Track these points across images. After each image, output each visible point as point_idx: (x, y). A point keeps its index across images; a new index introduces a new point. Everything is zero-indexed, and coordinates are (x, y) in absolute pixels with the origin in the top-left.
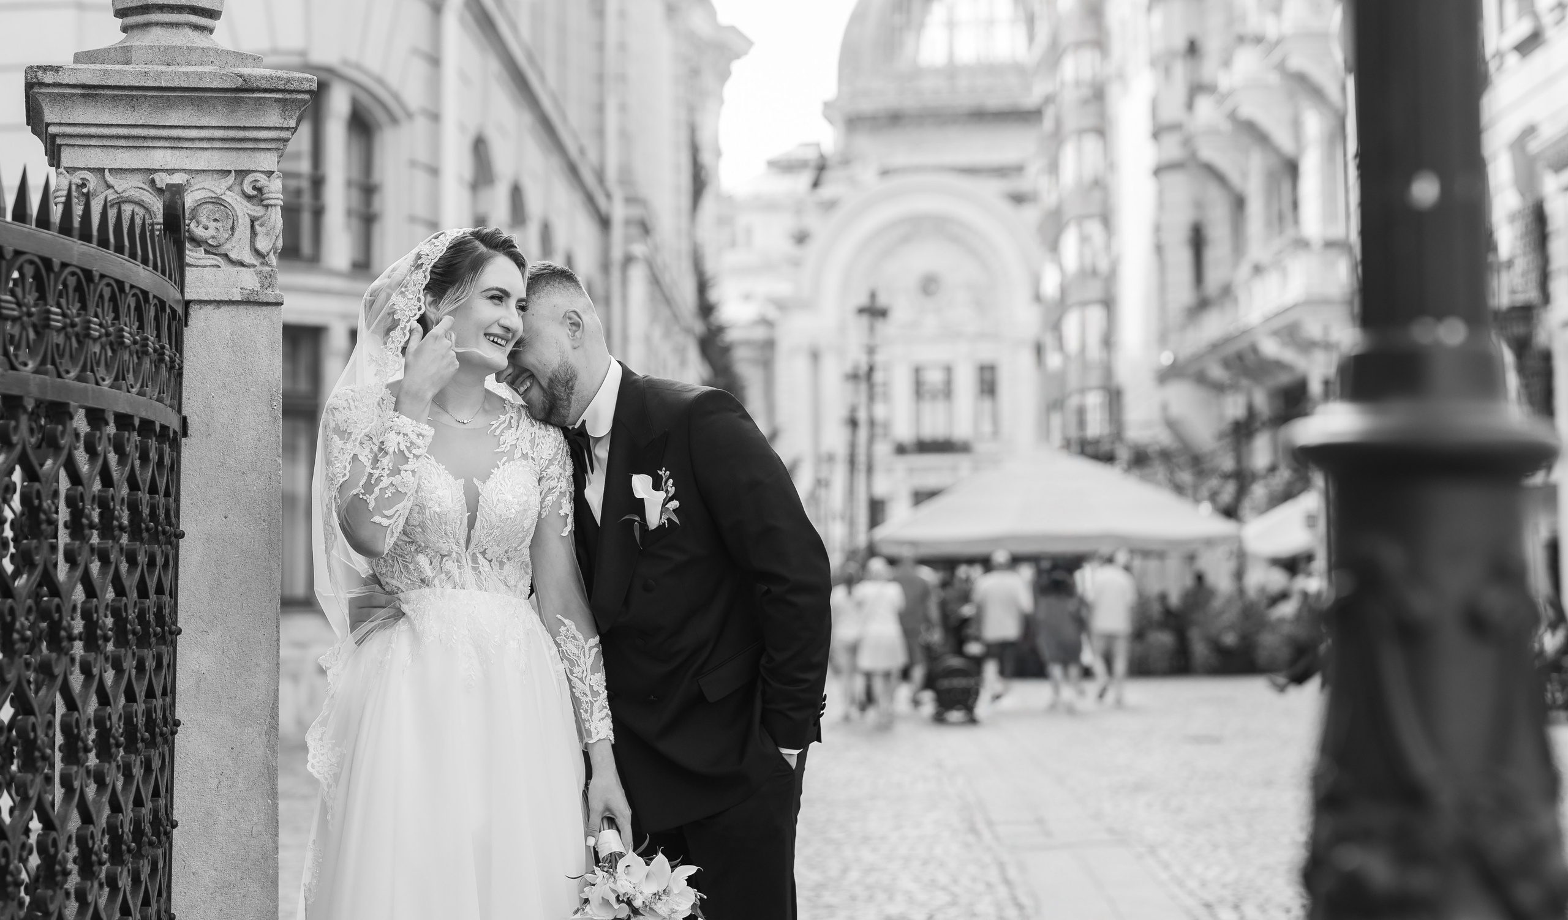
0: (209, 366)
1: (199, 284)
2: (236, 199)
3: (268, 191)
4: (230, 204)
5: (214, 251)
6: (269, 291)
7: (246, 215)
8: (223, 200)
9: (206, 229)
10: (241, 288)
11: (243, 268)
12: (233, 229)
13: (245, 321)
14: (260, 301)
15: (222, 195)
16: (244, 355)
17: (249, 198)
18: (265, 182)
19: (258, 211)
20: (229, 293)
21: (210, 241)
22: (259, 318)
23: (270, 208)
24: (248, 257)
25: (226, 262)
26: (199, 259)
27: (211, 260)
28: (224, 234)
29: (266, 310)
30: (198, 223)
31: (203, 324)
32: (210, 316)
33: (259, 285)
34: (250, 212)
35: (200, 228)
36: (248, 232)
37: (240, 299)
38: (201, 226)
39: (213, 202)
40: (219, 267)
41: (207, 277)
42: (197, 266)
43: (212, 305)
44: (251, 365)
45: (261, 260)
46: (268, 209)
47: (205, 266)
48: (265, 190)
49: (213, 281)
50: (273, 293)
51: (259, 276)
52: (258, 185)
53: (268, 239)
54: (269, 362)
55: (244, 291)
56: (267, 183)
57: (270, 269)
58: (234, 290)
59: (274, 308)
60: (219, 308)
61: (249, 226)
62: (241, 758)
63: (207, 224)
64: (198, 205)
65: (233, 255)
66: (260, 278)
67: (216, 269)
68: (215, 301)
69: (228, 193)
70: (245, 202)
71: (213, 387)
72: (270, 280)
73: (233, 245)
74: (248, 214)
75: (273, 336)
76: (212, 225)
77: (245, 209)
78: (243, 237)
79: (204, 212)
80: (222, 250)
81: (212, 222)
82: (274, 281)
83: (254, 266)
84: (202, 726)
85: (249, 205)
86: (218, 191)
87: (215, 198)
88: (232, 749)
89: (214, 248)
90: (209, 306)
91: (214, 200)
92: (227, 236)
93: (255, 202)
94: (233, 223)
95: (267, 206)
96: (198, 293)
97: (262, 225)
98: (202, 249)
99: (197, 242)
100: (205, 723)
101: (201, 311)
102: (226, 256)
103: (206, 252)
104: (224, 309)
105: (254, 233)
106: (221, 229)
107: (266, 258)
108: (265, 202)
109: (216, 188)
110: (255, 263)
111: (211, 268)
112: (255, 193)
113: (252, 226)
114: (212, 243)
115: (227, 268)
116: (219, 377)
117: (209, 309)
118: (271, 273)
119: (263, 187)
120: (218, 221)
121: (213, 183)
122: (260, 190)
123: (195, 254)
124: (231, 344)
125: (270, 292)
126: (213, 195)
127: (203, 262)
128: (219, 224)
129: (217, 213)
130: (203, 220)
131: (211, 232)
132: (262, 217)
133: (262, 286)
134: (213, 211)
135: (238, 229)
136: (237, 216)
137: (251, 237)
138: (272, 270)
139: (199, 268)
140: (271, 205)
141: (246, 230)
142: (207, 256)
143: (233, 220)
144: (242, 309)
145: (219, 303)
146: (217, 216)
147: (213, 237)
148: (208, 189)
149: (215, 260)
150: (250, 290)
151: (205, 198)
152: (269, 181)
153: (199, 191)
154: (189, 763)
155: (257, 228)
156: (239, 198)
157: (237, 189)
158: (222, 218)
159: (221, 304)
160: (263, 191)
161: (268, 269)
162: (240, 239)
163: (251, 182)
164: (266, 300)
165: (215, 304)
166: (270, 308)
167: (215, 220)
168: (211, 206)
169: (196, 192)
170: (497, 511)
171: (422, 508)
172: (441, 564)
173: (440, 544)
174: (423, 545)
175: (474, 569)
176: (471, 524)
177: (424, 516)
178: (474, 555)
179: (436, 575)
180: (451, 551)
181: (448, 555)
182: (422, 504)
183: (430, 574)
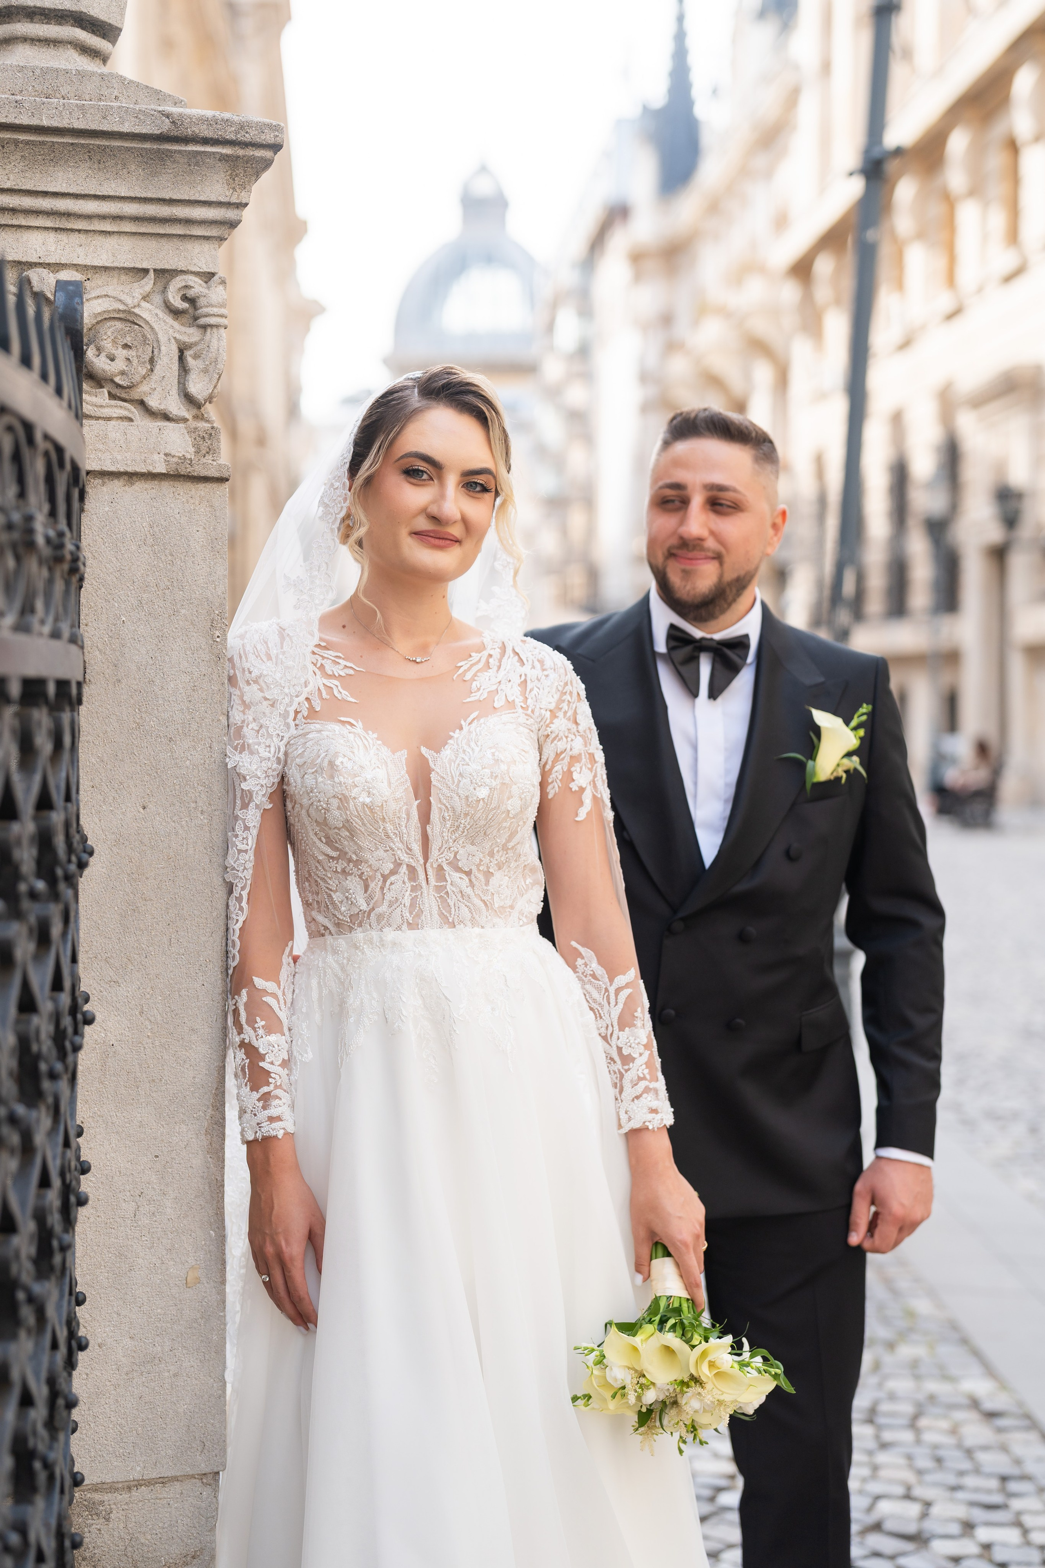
0: (117, 574)
1: (101, 446)
2: (157, 315)
3: (206, 303)
4: (147, 323)
5: (124, 395)
6: (208, 459)
7: (173, 341)
8: (136, 315)
9: (112, 360)
10: (166, 455)
11: (167, 424)
12: (152, 361)
13: (172, 505)
14: (196, 474)
15: (135, 307)
16: (170, 558)
17: (176, 313)
18: (202, 290)
19: (190, 334)
20: (148, 461)
21: (117, 380)
22: (192, 501)
23: (209, 330)
24: (176, 407)
25: (142, 413)
26: (101, 406)
27: (118, 409)
28: (140, 369)
29: (203, 489)
30: (99, 350)
31: (107, 509)
32: (118, 496)
33: (193, 450)
34: (178, 336)
35: (103, 357)
36: (175, 366)
37: (164, 471)
38: (103, 355)
39: (120, 319)
40: (131, 420)
41: (112, 435)
42: (98, 418)
43: (122, 480)
44: (180, 574)
45: (195, 411)
46: (205, 331)
47: (109, 419)
48: (202, 302)
49: (122, 442)
50: (215, 463)
51: (193, 436)
52: (191, 293)
53: (207, 379)
54: (208, 570)
55: (169, 458)
56: (207, 292)
57: (209, 425)
58: (156, 457)
59: (215, 485)
60: (132, 484)
61: (177, 358)
62: (170, 1170)
63: (114, 351)
64: (98, 323)
65: (153, 403)
66: (195, 439)
67: (126, 423)
68: (126, 473)
69: (144, 304)
70: (170, 320)
71: (123, 606)
72: (209, 442)
73: (153, 386)
74: (175, 338)
75: (214, 529)
76: (121, 353)
77: (171, 330)
78: (168, 375)
79: (109, 333)
80: (135, 394)
81: (120, 349)
82: (215, 444)
83: (185, 420)
84: (110, 1124)
85: (176, 324)
86: (129, 301)
87: (124, 311)
88: (157, 1157)
89: (124, 391)
90: (116, 481)
91: (121, 315)
92: (144, 372)
93: (184, 320)
94: (153, 352)
95: (204, 327)
96: (100, 459)
97: (196, 357)
98: (105, 391)
99: (98, 380)
100: (114, 1119)
101: (104, 489)
102: (142, 404)
103: (112, 396)
104: (139, 486)
105: (184, 368)
106: (135, 362)
107: (203, 409)
108: (202, 321)
109: (125, 296)
110: (187, 415)
111: (119, 422)
112: (185, 305)
113: (181, 358)
114: (121, 383)
115: (143, 423)
116: (133, 592)
117: (117, 485)
118: (211, 431)
119: (198, 297)
120: (130, 347)
121: (120, 288)
122: (192, 301)
123: (93, 399)
124: (150, 541)
125: (210, 462)
126: (122, 307)
127: (106, 412)
128: (132, 353)
129: (128, 335)
130: (107, 345)
131: (119, 365)
132: (196, 344)
133: (197, 452)
134: (121, 332)
135: (159, 362)
136: (158, 341)
137: (179, 375)
138: (213, 428)
139: (100, 421)
140: (211, 326)
141: (172, 363)
142: (113, 402)
143: (153, 347)
144: (166, 487)
145: (131, 476)
146: (128, 340)
147: (123, 373)
148: (114, 298)
149: (126, 409)
150: (180, 458)
151: (109, 312)
152: (208, 288)
153: (100, 301)
154: (91, 1181)
155: (190, 361)
156: (161, 314)
157: (157, 299)
158: (135, 343)
159: (134, 478)
160: (198, 304)
161: (207, 425)
162: (164, 377)
163: (180, 289)
164: (204, 473)
165: (126, 478)
166: (209, 486)
167: (126, 346)
168: (119, 325)
169: (96, 302)
170: (460, 791)
171: (343, 800)
172: (382, 888)
173: (381, 853)
174: (354, 857)
175: (438, 889)
176: (425, 818)
177: (348, 813)
178: (440, 868)
179: (373, 909)
180: (398, 864)
181: (393, 872)
182: (342, 794)
183: (364, 907)
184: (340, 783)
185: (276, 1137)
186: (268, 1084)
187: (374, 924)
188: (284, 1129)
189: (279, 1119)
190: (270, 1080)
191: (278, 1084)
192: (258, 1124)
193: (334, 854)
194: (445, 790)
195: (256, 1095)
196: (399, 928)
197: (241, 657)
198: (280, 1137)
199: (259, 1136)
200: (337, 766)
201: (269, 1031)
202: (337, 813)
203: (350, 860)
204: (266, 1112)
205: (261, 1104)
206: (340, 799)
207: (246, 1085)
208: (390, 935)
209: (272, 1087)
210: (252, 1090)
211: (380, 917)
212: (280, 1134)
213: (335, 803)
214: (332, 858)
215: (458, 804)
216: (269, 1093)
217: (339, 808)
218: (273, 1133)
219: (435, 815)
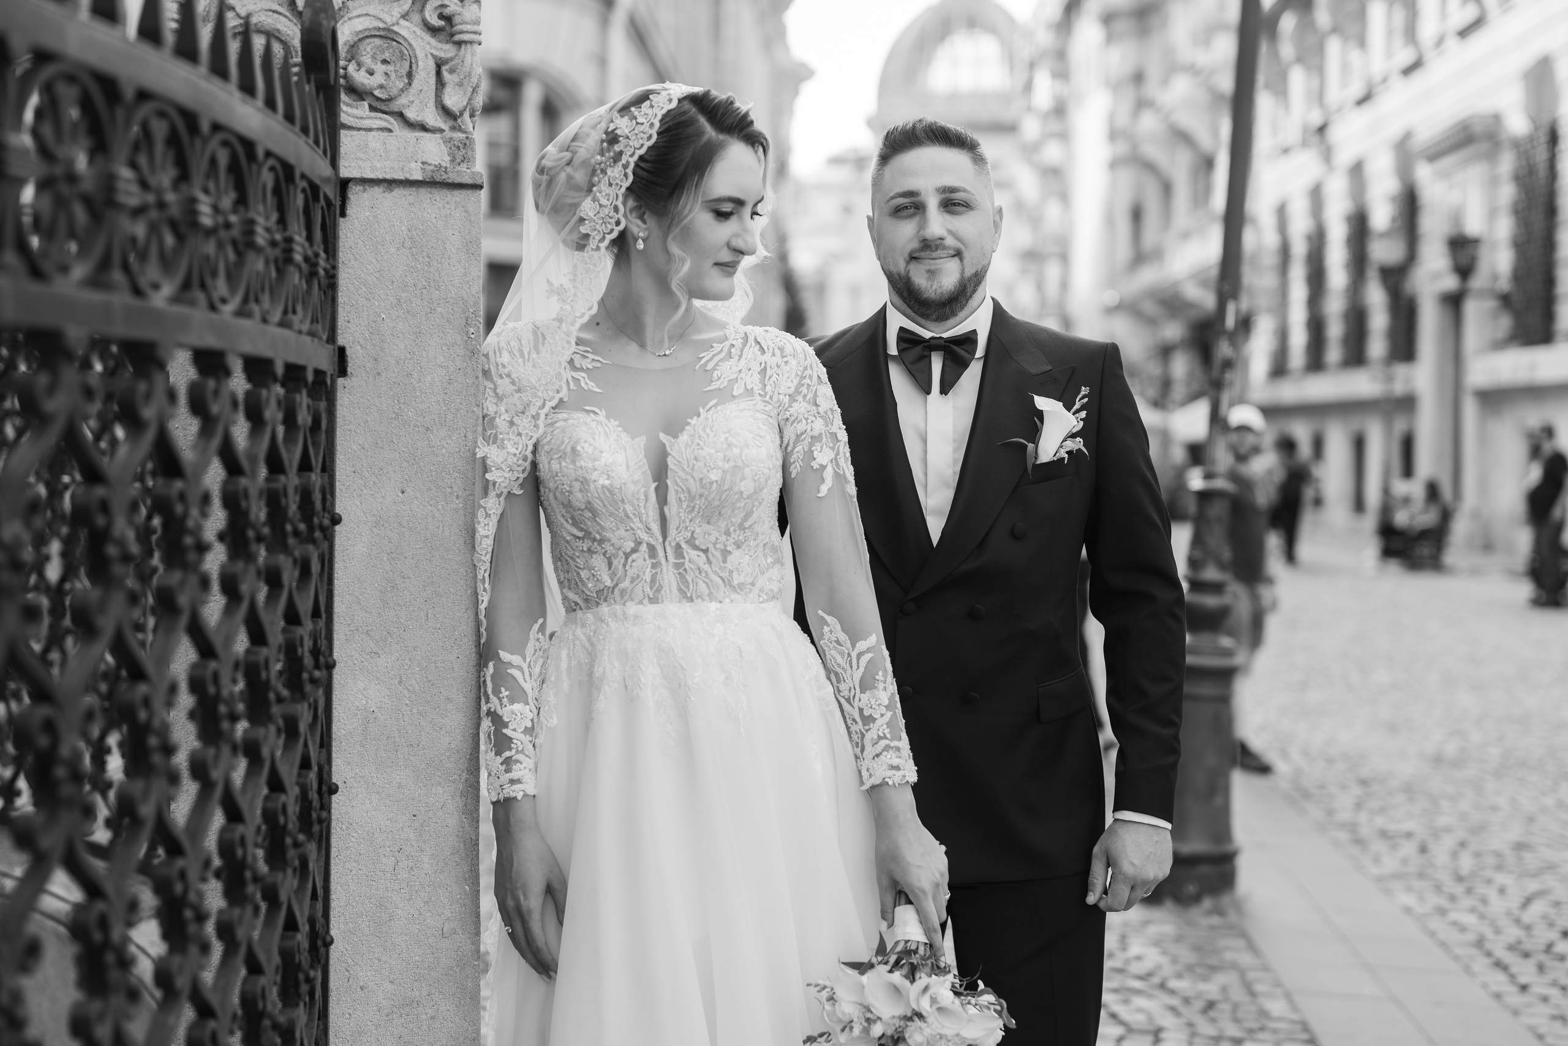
0: (378, 275)
1: (362, 156)
2: (414, 32)
3: (460, 21)
4: (405, 39)
5: (384, 108)
6: (463, 167)
7: (430, 56)
8: (396, 33)
9: (371, 74)
10: (423, 163)
11: (425, 134)
12: (410, 75)
13: (429, 211)
14: (450, 181)
15: (393, 25)
16: (427, 259)
17: (433, 31)
18: (456, 8)
19: (446, 50)
20: (406, 169)
21: (377, 93)
22: (448, 207)
23: (463, 46)
24: (432, 118)
25: (402, 124)
26: (362, 118)
27: (379, 121)
28: (397, 82)
29: (458, 195)
30: (359, 65)
31: (367, 214)
32: (378, 202)
33: (449, 158)
34: (435, 52)
35: (363, 72)
36: (433, 80)
37: (420, 178)
38: (363, 69)
39: (381, 37)
40: (390, 131)
41: (373, 145)
42: (359, 129)
43: (381, 187)
44: (437, 275)
45: (451, 123)
46: (460, 47)
47: (370, 130)
48: (457, 19)
49: (381, 151)
50: (469, 171)
51: (449, 145)
52: (447, 12)
53: (461, 92)
54: (463, 271)
55: (426, 166)
56: (462, 10)
57: (464, 135)
58: (413, 165)
59: (469, 192)
60: (391, 191)
61: (434, 72)
62: (427, 829)
63: (373, 66)
64: (360, 40)
65: (411, 114)
66: (450, 148)
67: (386, 134)
68: (384, 181)
69: (403, 22)
70: (427, 37)
71: (383, 305)
72: (464, 151)
73: (411, 99)
74: (432, 54)
75: (469, 233)
76: (380, 68)
77: (428, 47)
78: (426, 88)
79: (368, 49)
80: (395, 106)
81: (379, 64)
82: (470, 153)
83: (441, 131)
84: (371, 784)
85: (433, 41)
86: (388, 19)
87: (384, 29)
88: (415, 816)
89: (383, 103)
90: (376, 188)
91: (382, 33)
92: (401, 85)
93: (442, 37)
94: (411, 67)
95: (459, 44)
96: (360, 167)
97: (452, 71)
98: (366, 104)
99: (358, 93)
100: (375, 780)
101: (365, 195)
102: (400, 116)
103: (372, 108)
104: (398, 192)
105: (440, 83)
106: (393, 76)
107: (459, 121)
108: (457, 38)
109: (385, 15)
110: (443, 126)
111: (380, 133)
112: (442, 23)
113: (439, 73)
114: (380, 95)
115: (402, 133)
116: (392, 291)
117: (377, 191)
118: (465, 141)
119: (453, 15)
120: (388, 63)
121: (380, 8)
122: (448, 19)
123: (355, 111)
124: (408, 244)
125: (465, 170)
126: (381, 25)
127: (367, 123)
128: (390, 68)
129: (386, 51)
130: (367, 60)
131: (378, 79)
132: (452, 59)
133: (452, 161)
134: (380, 49)
135: (417, 76)
136: (416, 57)
137: (436, 89)
138: (467, 138)
139: (362, 132)
140: (466, 42)
141: (429, 78)
142: (373, 114)
143: (411, 62)
144: (424, 193)
145: (390, 184)
146: (387, 55)
147: (381, 87)
148: (374, 16)
149: (385, 120)
150: (436, 166)
151: (369, 30)
152: (463, 7)
153: (361, 19)
154: (353, 836)
155: (446, 75)
156: (419, 31)
157: (416, 17)
158: (393, 59)
159: (394, 185)
160: (454, 22)
161: (462, 136)
162: (421, 90)
163: (436, 8)
164: (458, 180)
165: (386, 185)
166: (464, 193)
167: (385, 62)
168: (378, 41)
169: (357, 20)
170: (695, 474)
171: (584, 482)
172: (624, 565)
173: (622, 532)
174: (598, 537)
175: (678, 566)
176: (662, 499)
177: (589, 495)
178: (678, 546)
179: (617, 585)
180: (638, 543)
181: (634, 551)
182: (584, 478)
183: (609, 583)
184: (581, 467)
185: (515, 798)
186: (510, 749)
187: (618, 599)
188: (523, 791)
189: (518, 781)
190: (512, 745)
191: (520, 749)
192: (501, 786)
193: (580, 534)
194: (681, 474)
195: (499, 760)
196: (641, 602)
197: (495, 353)
198: (519, 798)
199: (501, 797)
200: (579, 451)
201: (512, 701)
202: (579, 495)
203: (594, 540)
204: (507, 775)
205: (503, 768)
206: (582, 482)
207: (491, 750)
208: (632, 608)
209: (514, 751)
210: (496, 755)
211: (623, 592)
212: (520, 796)
213: (577, 486)
214: (579, 538)
215: (694, 486)
216: (510, 758)
217: (581, 490)
218: (513, 795)
219: (672, 497)
